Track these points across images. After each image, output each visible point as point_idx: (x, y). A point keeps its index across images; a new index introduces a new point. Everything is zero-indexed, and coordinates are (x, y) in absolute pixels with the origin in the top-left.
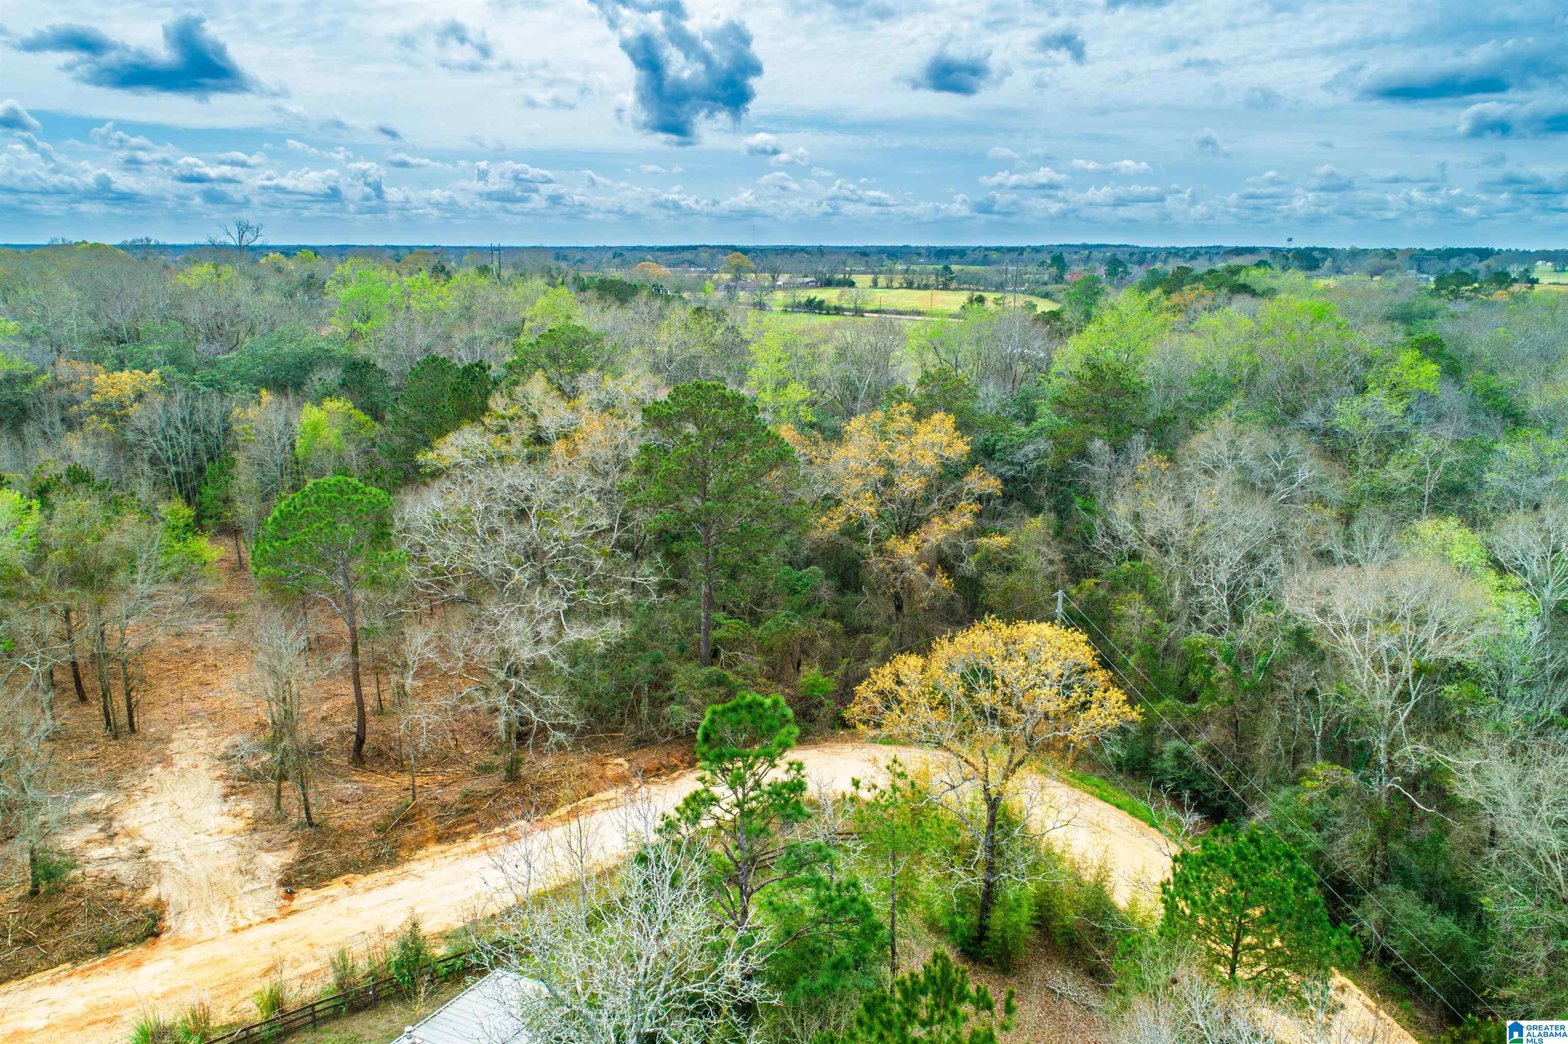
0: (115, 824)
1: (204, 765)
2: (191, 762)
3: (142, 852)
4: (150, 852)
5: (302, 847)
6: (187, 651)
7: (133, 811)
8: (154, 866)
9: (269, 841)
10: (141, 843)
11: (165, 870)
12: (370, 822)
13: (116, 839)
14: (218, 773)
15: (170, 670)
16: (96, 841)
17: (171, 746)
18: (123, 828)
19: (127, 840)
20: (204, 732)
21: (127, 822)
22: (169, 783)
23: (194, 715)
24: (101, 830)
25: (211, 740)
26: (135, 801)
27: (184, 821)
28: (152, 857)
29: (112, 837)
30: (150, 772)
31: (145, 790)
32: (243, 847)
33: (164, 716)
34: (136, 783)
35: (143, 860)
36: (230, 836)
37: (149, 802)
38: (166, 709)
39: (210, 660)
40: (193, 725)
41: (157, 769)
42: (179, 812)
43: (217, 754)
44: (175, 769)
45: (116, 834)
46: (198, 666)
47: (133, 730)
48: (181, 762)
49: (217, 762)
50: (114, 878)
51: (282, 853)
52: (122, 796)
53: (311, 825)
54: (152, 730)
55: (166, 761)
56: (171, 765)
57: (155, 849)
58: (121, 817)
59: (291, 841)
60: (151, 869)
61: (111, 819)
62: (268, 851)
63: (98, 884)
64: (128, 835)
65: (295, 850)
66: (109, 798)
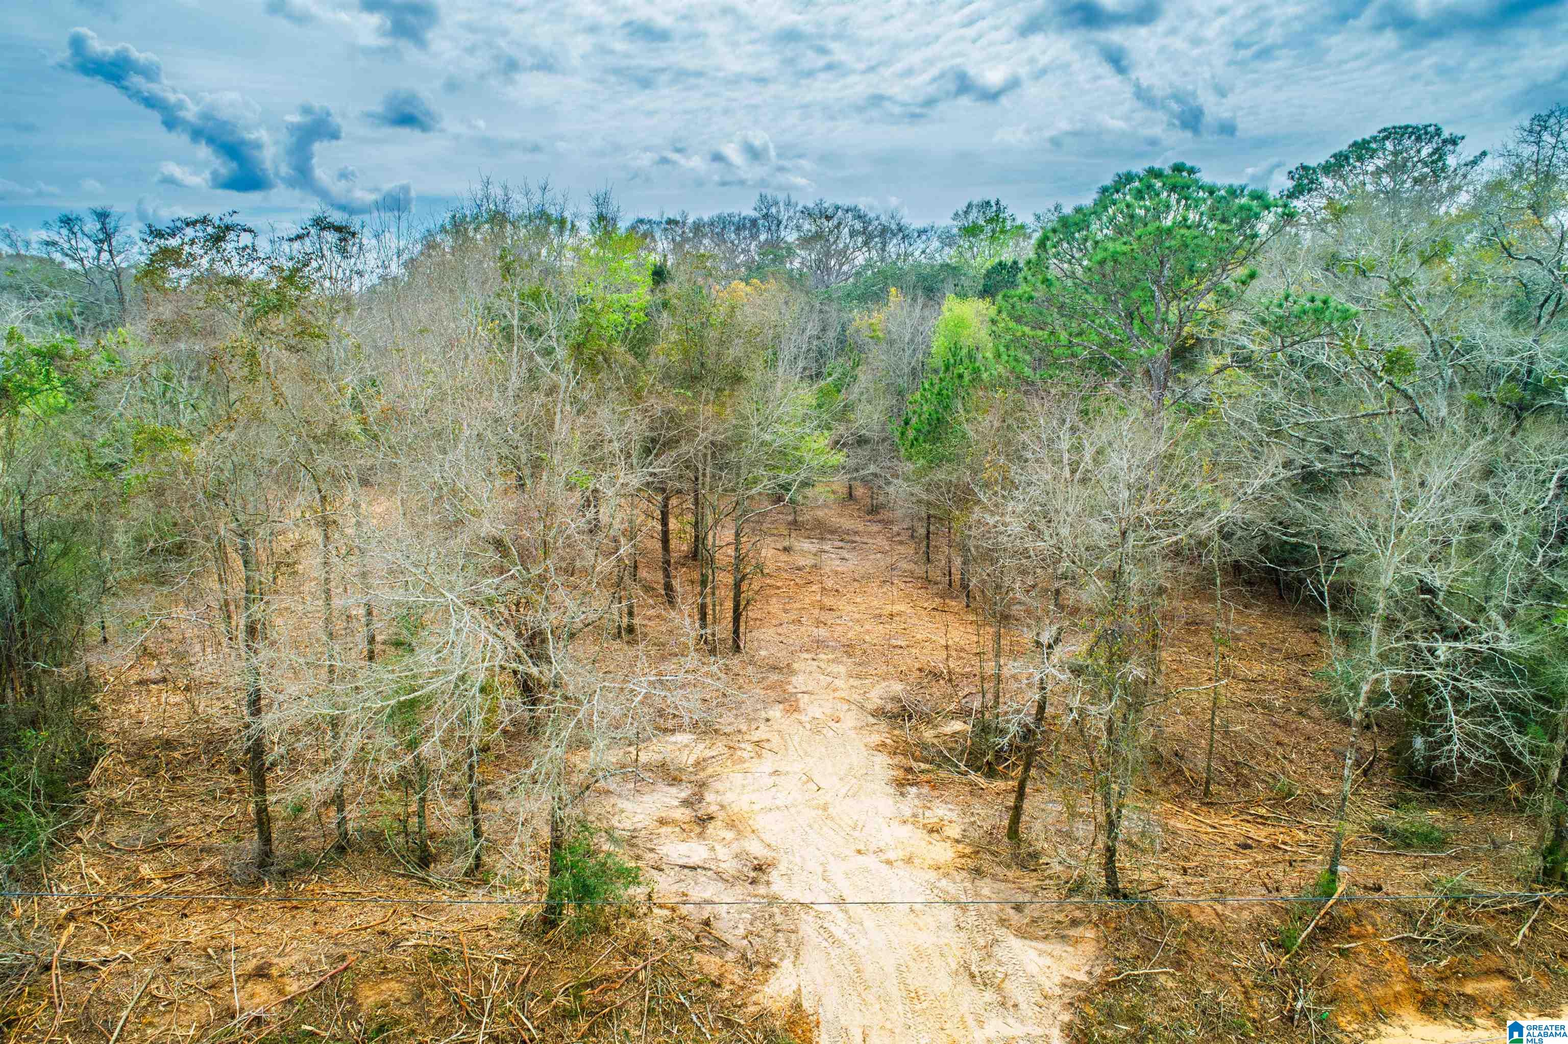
0: (709, 797)
1: (850, 720)
2: (828, 712)
3: (758, 868)
4: (774, 875)
5: (1104, 943)
6: (799, 569)
7: (738, 778)
8: (785, 912)
9: (1018, 908)
10: (756, 849)
11: (808, 926)
12: (1246, 915)
13: (711, 826)
14: (876, 739)
15: (778, 588)
16: (674, 822)
17: (794, 679)
18: (722, 807)
19: (730, 835)
20: (842, 669)
21: (729, 797)
22: (796, 738)
23: (820, 644)
24: (686, 803)
25: (856, 683)
26: (742, 761)
27: (829, 817)
28: (778, 885)
29: (704, 821)
30: (763, 715)
31: (757, 743)
32: (962, 906)
33: (778, 638)
34: (744, 728)
35: (762, 890)
36: (932, 875)
37: (768, 763)
38: (780, 630)
39: (829, 584)
40: (822, 656)
41: (776, 712)
42: (822, 798)
43: (870, 706)
44: (803, 718)
45: (711, 818)
46: (815, 588)
47: (737, 649)
48: (813, 709)
49: (872, 720)
50: (707, 923)
51: (1057, 948)
52: (720, 747)
53: (1114, 892)
54: (763, 653)
55: (789, 702)
56: (797, 710)
57: (782, 868)
58: (719, 786)
59: (1075, 923)
60: (778, 919)
61: (703, 785)
62: (1022, 933)
63: (676, 930)
64: (731, 825)
65: (1090, 948)
66: (701, 746)
